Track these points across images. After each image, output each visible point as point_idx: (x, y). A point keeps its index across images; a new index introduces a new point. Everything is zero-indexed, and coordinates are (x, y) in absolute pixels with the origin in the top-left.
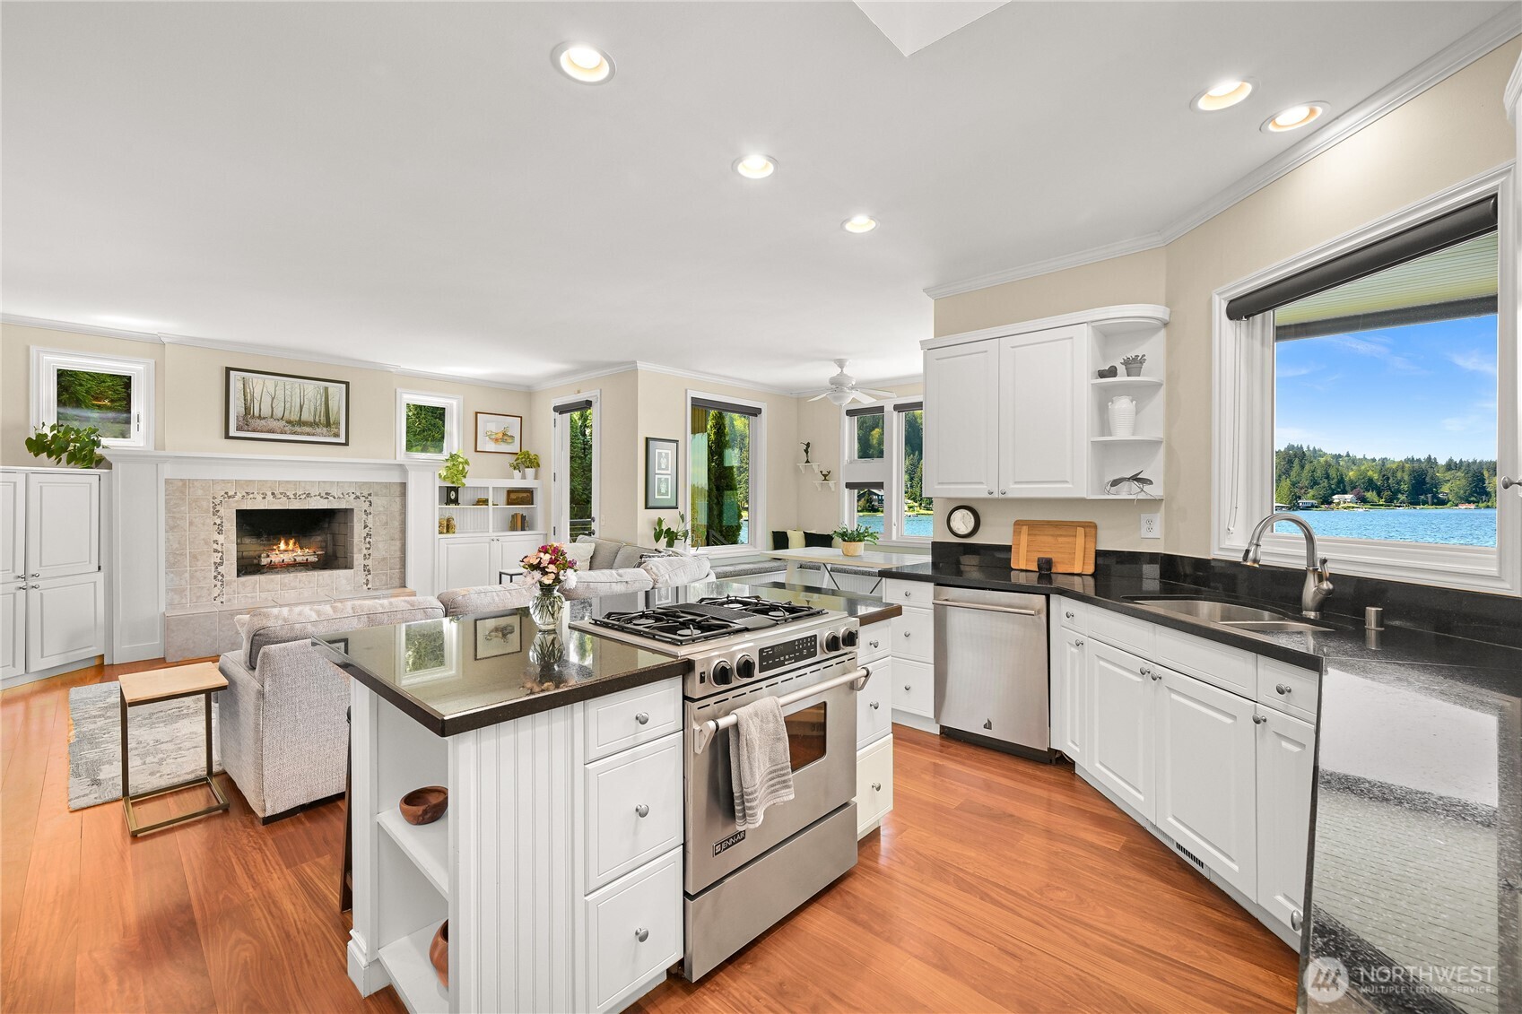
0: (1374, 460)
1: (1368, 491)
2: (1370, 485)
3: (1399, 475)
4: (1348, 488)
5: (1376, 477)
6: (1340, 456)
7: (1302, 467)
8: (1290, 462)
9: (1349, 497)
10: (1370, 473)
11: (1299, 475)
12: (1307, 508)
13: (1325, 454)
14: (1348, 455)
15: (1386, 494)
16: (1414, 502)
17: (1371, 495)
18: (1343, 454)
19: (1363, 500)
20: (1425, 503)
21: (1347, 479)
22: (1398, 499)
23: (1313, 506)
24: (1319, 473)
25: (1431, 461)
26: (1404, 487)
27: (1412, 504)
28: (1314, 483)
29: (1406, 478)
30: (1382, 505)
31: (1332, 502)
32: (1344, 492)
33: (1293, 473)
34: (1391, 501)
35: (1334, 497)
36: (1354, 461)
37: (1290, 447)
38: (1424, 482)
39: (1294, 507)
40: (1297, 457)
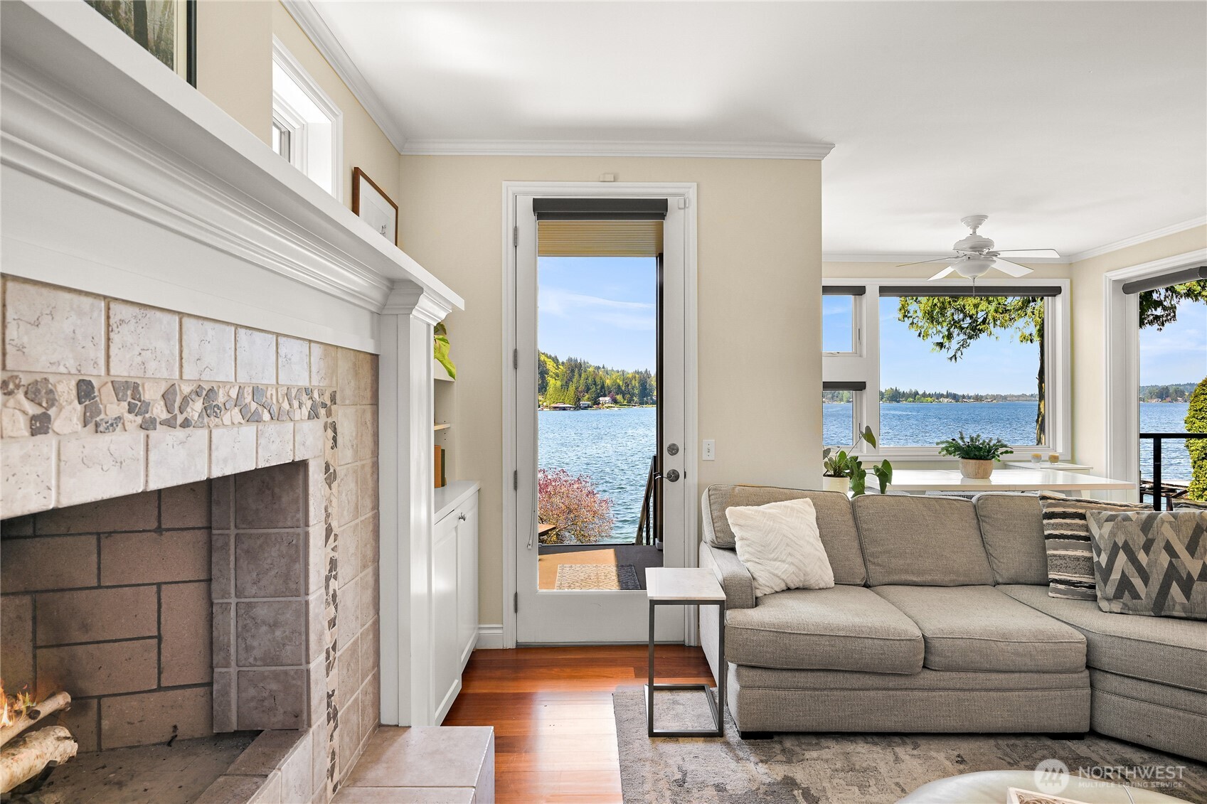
0: (618, 371)
1: (618, 394)
2: (619, 390)
3: (633, 382)
4: (607, 393)
5: (621, 383)
6: (599, 368)
7: (580, 376)
8: (573, 371)
9: (608, 399)
10: (617, 381)
11: (578, 381)
12: (585, 408)
13: (590, 366)
14: (604, 367)
15: (627, 396)
16: (642, 403)
17: (619, 397)
18: (600, 366)
19: (615, 401)
20: (647, 403)
21: (606, 385)
22: (634, 400)
23: (589, 407)
24: (590, 381)
26: (636, 391)
27: (641, 404)
28: (589, 387)
29: (637, 385)
30: (625, 405)
31: (599, 403)
32: (605, 396)
33: (575, 380)
34: (630, 402)
35: (601, 399)
36: (608, 372)
37: (570, 360)
38: (646, 389)
39: (577, 407)
40: (575, 368)
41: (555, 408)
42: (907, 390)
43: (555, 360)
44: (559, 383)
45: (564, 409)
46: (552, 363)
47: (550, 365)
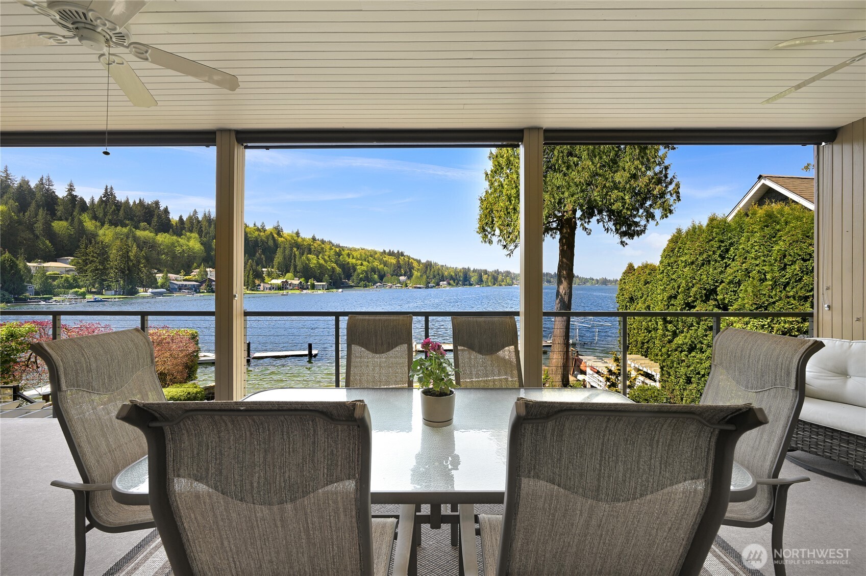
0: (453, 268)
2: (452, 278)
3: (460, 274)
4: (445, 279)
5: (453, 274)
7: (431, 270)
8: (427, 268)
9: (445, 282)
10: (452, 273)
11: (430, 273)
12: (432, 287)
15: (456, 281)
16: (464, 285)
17: (451, 282)
18: (444, 265)
19: (449, 284)
20: (467, 285)
21: (444, 275)
22: (459, 284)
23: (434, 287)
24: (436, 273)
25: (469, 269)
26: (461, 279)
28: (435, 277)
29: (462, 275)
30: (455, 286)
31: (440, 285)
32: (444, 281)
33: (428, 272)
34: (457, 284)
35: (440, 283)
36: (447, 268)
37: (428, 261)
38: (467, 277)
39: (427, 287)
40: (428, 265)
41: (415, 287)
42: (612, 279)
43: (419, 262)
44: (419, 274)
45: (420, 288)
46: (416, 263)
47: (415, 264)
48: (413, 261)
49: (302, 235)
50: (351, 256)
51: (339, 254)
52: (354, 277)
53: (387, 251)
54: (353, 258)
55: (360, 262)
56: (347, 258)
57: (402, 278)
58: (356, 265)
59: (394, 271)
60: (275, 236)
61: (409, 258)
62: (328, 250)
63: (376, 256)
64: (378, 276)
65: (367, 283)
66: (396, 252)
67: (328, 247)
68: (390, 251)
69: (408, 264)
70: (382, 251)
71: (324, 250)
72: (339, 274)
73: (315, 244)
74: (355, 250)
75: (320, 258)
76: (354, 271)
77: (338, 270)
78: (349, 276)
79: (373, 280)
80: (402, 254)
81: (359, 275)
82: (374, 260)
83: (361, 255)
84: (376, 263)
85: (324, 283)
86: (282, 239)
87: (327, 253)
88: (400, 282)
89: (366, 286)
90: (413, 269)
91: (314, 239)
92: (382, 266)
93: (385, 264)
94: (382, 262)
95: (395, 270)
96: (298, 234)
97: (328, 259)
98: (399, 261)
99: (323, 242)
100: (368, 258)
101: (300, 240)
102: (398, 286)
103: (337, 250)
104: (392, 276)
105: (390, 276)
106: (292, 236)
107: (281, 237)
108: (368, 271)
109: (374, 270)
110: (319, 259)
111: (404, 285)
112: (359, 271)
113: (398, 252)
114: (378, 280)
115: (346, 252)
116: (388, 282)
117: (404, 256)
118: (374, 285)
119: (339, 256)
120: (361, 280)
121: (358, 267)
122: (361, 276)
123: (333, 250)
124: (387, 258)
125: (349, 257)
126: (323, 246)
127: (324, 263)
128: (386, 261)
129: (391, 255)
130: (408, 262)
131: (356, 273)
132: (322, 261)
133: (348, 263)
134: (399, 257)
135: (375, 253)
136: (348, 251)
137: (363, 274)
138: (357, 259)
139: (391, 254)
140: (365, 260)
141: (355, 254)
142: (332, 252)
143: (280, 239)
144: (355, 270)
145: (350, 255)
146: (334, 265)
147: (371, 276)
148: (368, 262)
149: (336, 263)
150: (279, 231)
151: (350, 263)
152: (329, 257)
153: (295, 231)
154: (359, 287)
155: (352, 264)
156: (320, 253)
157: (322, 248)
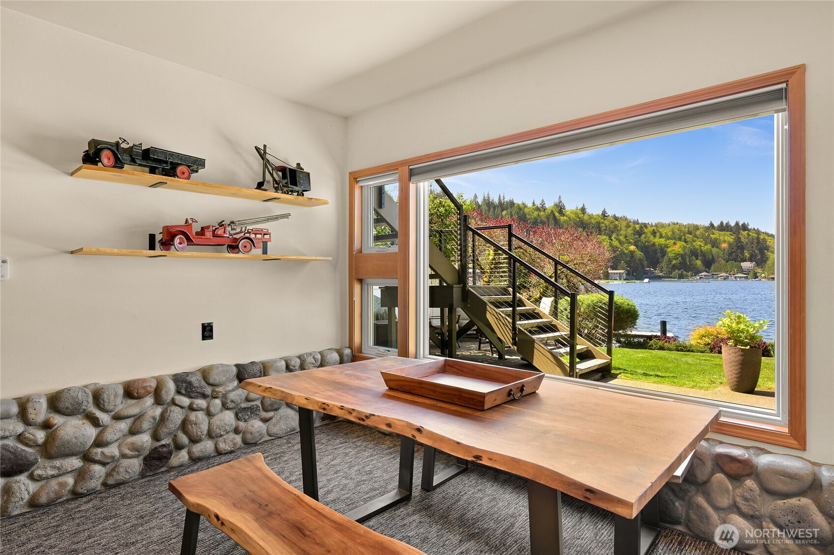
47: (770, 242)
48: (766, 237)
49: (589, 211)
50: (658, 234)
51: (639, 233)
52: (664, 264)
53: (716, 225)
54: (661, 237)
55: (672, 241)
56: (652, 237)
57: (746, 265)
58: (667, 246)
59: (730, 254)
60: (557, 214)
61: (758, 232)
62: (623, 228)
63: (698, 233)
64: (702, 261)
65: (685, 273)
66: (733, 224)
67: (624, 223)
68: (722, 223)
69: (758, 242)
70: (707, 224)
71: (619, 228)
72: (640, 260)
73: (606, 222)
74: (663, 226)
75: (614, 239)
76: (663, 256)
77: (639, 254)
78: (655, 263)
79: (694, 268)
80: (745, 227)
81: (670, 261)
82: (695, 239)
83: (673, 232)
84: (698, 243)
85: (622, 271)
86: (565, 218)
87: (623, 232)
88: (742, 271)
89: (681, 277)
90: (767, 250)
91: (604, 214)
92: (709, 246)
93: (715, 243)
94: (709, 240)
95: (732, 253)
96: (583, 210)
97: (624, 240)
98: (740, 238)
99: (616, 218)
100: (684, 235)
101: (586, 218)
102: (740, 277)
103: (637, 226)
104: (727, 262)
105: (723, 262)
106: (576, 214)
107: (564, 215)
108: (685, 254)
109: (694, 253)
110: (612, 240)
111: (751, 274)
112: (671, 255)
113: (737, 224)
114: (703, 268)
115: (650, 229)
116: (721, 271)
117: (749, 230)
118: (695, 275)
119: (640, 235)
120: (674, 267)
121: (669, 250)
122: (674, 262)
123: (632, 228)
124: (716, 235)
125: (655, 236)
126: (617, 223)
127: (618, 245)
128: (716, 239)
129: (724, 230)
130: (758, 238)
131: (666, 258)
132: (616, 243)
133: (654, 244)
134: (739, 233)
135: (697, 228)
136: (653, 228)
137: (677, 258)
138: (668, 238)
139: (723, 228)
140: (680, 239)
141: (663, 231)
142: (630, 231)
143: (562, 218)
144: (664, 253)
145: (655, 233)
146: (632, 248)
147: (690, 261)
148: (685, 241)
149: (636, 244)
150: (561, 208)
151: (657, 244)
152: (626, 237)
153: (580, 207)
154: (671, 277)
155: (660, 245)
156: (613, 232)
157: (616, 226)
